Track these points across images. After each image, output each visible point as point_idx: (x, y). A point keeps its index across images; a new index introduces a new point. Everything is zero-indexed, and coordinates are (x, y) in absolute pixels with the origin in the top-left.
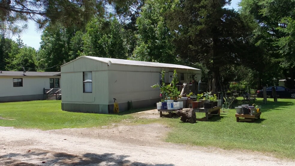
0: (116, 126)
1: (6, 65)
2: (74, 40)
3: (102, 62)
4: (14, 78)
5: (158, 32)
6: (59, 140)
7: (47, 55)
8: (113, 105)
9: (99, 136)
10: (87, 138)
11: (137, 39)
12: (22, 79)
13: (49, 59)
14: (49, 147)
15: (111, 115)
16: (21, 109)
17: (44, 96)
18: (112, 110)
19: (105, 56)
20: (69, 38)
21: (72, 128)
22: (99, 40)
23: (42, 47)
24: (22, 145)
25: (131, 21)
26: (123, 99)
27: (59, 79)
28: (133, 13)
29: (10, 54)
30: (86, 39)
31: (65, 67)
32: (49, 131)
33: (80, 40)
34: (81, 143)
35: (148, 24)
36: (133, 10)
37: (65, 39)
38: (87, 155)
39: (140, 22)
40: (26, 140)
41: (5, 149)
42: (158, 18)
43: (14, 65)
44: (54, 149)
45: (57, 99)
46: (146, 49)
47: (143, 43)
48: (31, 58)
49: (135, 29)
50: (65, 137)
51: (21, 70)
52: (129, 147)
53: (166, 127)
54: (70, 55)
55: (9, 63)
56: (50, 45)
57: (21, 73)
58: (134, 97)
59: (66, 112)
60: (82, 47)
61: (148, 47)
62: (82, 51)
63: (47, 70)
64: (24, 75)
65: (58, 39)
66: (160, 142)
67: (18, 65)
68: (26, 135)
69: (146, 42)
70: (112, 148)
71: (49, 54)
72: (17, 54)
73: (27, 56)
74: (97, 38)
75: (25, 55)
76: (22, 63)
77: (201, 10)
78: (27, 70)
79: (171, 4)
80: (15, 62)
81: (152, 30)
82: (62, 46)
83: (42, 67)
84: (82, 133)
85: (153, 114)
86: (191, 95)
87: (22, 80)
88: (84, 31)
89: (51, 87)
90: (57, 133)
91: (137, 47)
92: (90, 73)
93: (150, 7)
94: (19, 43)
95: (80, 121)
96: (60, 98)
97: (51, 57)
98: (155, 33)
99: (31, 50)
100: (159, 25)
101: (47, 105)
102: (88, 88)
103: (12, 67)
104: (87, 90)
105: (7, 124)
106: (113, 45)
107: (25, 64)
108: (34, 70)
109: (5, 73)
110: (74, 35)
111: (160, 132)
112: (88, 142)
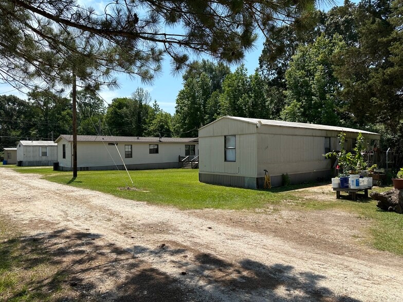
0: (275, 210)
1: (143, 132)
2: (211, 102)
3: (248, 123)
4: (150, 144)
5: (314, 87)
6: (201, 228)
7: (182, 120)
8: (263, 179)
9: (257, 227)
10: (240, 229)
11: (285, 97)
12: (158, 145)
13: (184, 124)
14: (190, 239)
15: (262, 192)
16: (156, 179)
17: (179, 164)
18: (261, 185)
19: (245, 116)
20: (205, 100)
21: (216, 208)
22: (238, 100)
23: (177, 111)
24: (154, 232)
25: (276, 75)
26: (276, 171)
27: (194, 145)
28: (280, 65)
29: (147, 120)
30: (223, 100)
31: (203, 131)
32: (188, 211)
33: (216, 102)
34: (233, 237)
35: (301, 76)
36: (280, 63)
37: (202, 102)
39: (290, 75)
40: (160, 225)
41: (132, 238)
42: (315, 68)
43: (151, 132)
44: (196, 244)
45: (192, 168)
46: (299, 109)
47: (295, 101)
48: (167, 123)
49: (284, 86)
50: (210, 224)
51: (157, 136)
52: (315, 256)
53: (358, 218)
54: (206, 120)
55: (146, 129)
56: (186, 109)
57: (157, 139)
58: (291, 168)
59: (204, 184)
60: (218, 110)
61: (302, 107)
62: (219, 114)
63: (182, 136)
64: (160, 141)
65: (194, 103)
67: (155, 131)
68: (160, 216)
69: (299, 100)
70: (287, 253)
71: (184, 119)
72: (153, 119)
73: (163, 122)
74: (236, 98)
75: (161, 121)
76: (158, 130)
77: (394, 45)
78: (162, 136)
79: (333, 48)
80: (152, 128)
81: (306, 84)
82: (198, 109)
83: (177, 133)
84: (231, 220)
86: (375, 168)
87: (158, 147)
88: (221, 91)
89: (186, 155)
90: (198, 216)
91: (286, 107)
92: (234, 138)
94: (156, 108)
95: (224, 199)
96: (196, 167)
97: (186, 122)
98: (311, 88)
99: (167, 116)
100: (316, 77)
101: (183, 174)
102: (230, 155)
103: (149, 134)
104: (229, 158)
105: (139, 197)
106: (255, 105)
107: (161, 130)
108: (169, 136)
109: (142, 139)
110: (210, 97)
111: (354, 228)
112: (243, 236)
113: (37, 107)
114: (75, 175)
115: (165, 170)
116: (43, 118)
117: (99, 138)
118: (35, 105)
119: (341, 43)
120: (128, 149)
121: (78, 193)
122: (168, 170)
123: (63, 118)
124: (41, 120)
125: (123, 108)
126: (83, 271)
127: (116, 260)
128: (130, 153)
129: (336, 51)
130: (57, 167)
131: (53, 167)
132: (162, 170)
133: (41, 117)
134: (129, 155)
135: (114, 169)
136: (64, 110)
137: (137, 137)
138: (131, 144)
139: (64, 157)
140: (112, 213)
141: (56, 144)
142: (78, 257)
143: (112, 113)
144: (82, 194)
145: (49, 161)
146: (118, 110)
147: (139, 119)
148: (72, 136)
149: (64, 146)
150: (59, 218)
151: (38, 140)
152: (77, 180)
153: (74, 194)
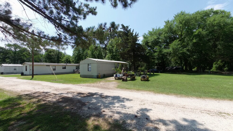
0: (99, 83)
2: (85, 53)
3: (95, 60)
4: (63, 66)
5: (114, 50)
6: (79, 88)
8: (98, 75)
9: (93, 86)
10: (89, 87)
11: (107, 53)
13: (76, 59)
14: (75, 90)
15: (98, 79)
16: (65, 77)
17: (74, 72)
18: (98, 77)
19: (95, 58)
20: (83, 52)
23: (73, 55)
24: (65, 90)
25: (105, 46)
26: (102, 73)
27: (79, 66)
28: (106, 43)
29: (61, 57)
30: (89, 52)
31: (82, 62)
33: (87, 53)
34: (87, 89)
35: (111, 47)
37: (82, 52)
38: (89, 93)
39: (108, 47)
40: (67, 88)
41: (59, 91)
42: (114, 46)
44: (77, 91)
45: (78, 73)
48: (69, 59)
49: (106, 49)
50: (81, 87)
53: (117, 83)
54: (83, 58)
55: (61, 60)
56: (76, 54)
57: (66, 64)
58: (106, 73)
59: (82, 78)
61: (111, 55)
62: (87, 56)
63: (75, 63)
65: (79, 52)
66: (115, 88)
67: (64, 61)
69: (110, 54)
70: (98, 91)
71: (76, 57)
72: (64, 57)
74: (93, 52)
75: (67, 58)
76: (66, 61)
77: (129, 43)
78: (67, 63)
80: (63, 60)
81: (112, 50)
82: (81, 55)
83: (73, 62)
84: (87, 86)
85: (112, 78)
86: (126, 72)
87: (66, 67)
88: (89, 49)
89: (76, 69)
90: (78, 86)
91: (107, 55)
92: (90, 64)
93: (112, 42)
94: (65, 53)
95: (87, 81)
96: (80, 73)
99: (69, 56)
100: (114, 48)
101: (75, 75)
102: (90, 69)
103: (62, 62)
104: (89, 70)
105: (60, 82)
106: (99, 54)
107: (67, 61)
108: (70, 63)
109: (59, 64)
110: (85, 51)
111: (115, 85)
112: (89, 89)
113: (10, 50)
114: (33, 77)
115: (68, 74)
116: (13, 55)
117: (42, 64)
118: (9, 49)
119: (121, 40)
120: (54, 67)
121: (36, 82)
122: (69, 74)
123: (24, 55)
124: (12, 55)
125: (51, 53)
126: (46, 99)
127: (55, 96)
128: (55, 69)
129: (119, 42)
130: (22, 74)
131: (20, 74)
132: (67, 74)
133: (12, 54)
134: (54, 70)
135: (48, 75)
136: (24, 52)
137: (57, 63)
138: (55, 66)
139: (26, 70)
140: (51, 87)
141: (22, 66)
142: (44, 97)
143: (47, 54)
144: (38, 82)
145: (17, 72)
146: (49, 53)
147: (58, 56)
148: (32, 63)
149: (26, 66)
150: (32, 89)
151: (10, 64)
152: (34, 78)
153: (35, 83)
